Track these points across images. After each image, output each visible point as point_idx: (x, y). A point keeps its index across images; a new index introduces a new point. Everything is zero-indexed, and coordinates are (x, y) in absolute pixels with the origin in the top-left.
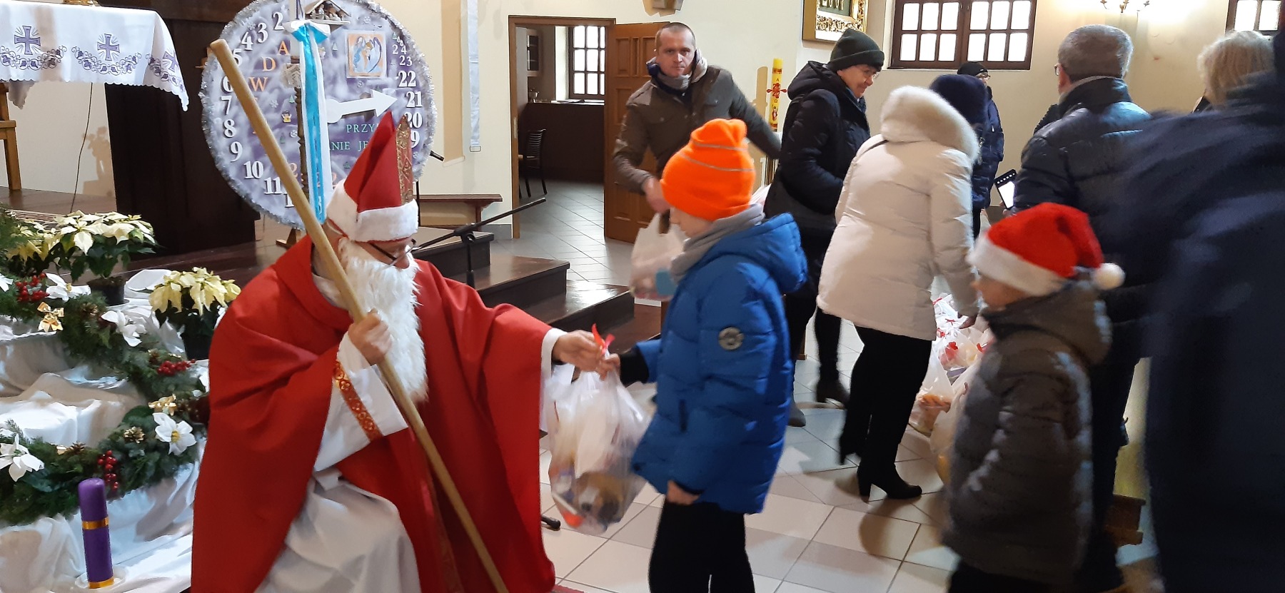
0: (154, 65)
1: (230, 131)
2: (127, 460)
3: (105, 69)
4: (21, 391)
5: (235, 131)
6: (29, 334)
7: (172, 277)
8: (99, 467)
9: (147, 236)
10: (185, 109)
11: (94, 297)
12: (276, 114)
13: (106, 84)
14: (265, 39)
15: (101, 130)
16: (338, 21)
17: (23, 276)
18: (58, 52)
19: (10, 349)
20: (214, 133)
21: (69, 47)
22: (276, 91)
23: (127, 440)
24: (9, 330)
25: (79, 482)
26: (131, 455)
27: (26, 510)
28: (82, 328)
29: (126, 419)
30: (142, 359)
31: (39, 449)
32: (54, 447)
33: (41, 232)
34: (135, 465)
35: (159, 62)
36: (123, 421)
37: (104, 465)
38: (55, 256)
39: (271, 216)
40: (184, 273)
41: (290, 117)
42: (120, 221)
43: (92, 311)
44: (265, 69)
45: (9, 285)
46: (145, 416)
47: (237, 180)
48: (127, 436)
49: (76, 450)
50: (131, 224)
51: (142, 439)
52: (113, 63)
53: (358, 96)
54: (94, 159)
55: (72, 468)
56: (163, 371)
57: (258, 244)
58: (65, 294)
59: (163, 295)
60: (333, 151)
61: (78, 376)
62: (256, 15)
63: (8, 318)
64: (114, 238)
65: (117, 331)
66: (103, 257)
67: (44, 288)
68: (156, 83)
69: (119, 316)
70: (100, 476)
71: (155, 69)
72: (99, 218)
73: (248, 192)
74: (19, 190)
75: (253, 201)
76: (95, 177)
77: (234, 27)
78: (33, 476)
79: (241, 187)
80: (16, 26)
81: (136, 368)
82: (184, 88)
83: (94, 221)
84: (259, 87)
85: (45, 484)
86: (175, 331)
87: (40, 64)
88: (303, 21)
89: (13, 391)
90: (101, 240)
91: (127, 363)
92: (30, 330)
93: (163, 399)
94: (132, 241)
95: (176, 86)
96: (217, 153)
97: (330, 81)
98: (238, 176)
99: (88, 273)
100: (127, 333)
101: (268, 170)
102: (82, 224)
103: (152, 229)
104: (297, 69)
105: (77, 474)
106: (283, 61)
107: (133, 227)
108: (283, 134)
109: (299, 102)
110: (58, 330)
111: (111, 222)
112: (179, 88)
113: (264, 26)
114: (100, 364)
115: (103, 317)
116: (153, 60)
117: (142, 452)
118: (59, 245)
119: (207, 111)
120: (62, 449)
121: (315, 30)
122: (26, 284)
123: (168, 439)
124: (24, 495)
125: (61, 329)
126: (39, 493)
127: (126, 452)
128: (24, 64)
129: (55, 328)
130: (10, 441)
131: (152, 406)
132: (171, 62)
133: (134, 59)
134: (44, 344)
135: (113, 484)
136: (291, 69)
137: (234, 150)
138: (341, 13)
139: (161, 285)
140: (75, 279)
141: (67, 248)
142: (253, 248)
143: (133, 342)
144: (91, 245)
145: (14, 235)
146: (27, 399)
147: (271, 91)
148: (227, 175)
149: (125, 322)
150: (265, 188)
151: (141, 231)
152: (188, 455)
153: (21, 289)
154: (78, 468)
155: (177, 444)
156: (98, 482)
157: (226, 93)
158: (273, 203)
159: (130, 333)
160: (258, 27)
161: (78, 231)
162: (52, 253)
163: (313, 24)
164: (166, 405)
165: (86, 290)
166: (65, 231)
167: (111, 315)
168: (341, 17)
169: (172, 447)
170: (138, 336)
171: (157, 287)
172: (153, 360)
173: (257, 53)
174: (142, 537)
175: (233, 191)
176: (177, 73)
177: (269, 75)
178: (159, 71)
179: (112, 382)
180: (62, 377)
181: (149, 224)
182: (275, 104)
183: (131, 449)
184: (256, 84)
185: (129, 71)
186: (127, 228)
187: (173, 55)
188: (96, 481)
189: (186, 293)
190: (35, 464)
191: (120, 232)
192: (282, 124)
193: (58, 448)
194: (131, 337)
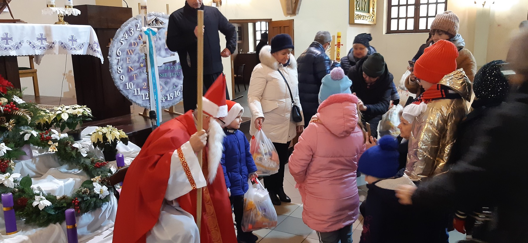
0: (90, 47)
1: (120, 71)
2: (83, 201)
3: (71, 49)
4: (42, 175)
5: (122, 71)
6: (45, 153)
7: (99, 129)
8: (73, 204)
9: (89, 113)
10: (102, 63)
11: (69, 138)
12: (137, 64)
13: (72, 55)
14: (133, 34)
15: (70, 72)
16: (161, 26)
17: (42, 131)
18: (53, 43)
19: (38, 159)
20: (114, 72)
21: (57, 40)
22: (137, 54)
23: (83, 193)
24: (37, 152)
25: (65, 210)
26: (85, 199)
27: (45, 221)
28: (65, 150)
29: (82, 185)
30: (88, 161)
31: (49, 197)
32: (56, 196)
33: (48, 113)
34: (86, 203)
35: (92, 45)
36: (81, 186)
37: (74, 203)
38: (54, 122)
39: (136, 104)
40: (103, 127)
41: (143, 65)
42: (79, 108)
43: (69, 143)
44: (133, 46)
45: (37, 134)
46: (90, 184)
47: (123, 90)
48: (83, 192)
49: (64, 198)
50: (83, 109)
51: (89, 193)
52: (75, 46)
53: (170, 55)
54: (68, 83)
55: (62, 205)
56: (96, 166)
57: (132, 115)
58: (59, 137)
59: (96, 136)
60: (160, 77)
61: (64, 169)
62: (129, 25)
63: (37, 147)
64: (76, 115)
65: (78, 151)
66: (73, 122)
67: (50, 135)
68: (91, 53)
69: (79, 145)
70: (73, 207)
71: (91, 48)
72: (70, 107)
73: (128, 94)
74: (39, 96)
75: (130, 98)
76: (68, 90)
77: (121, 30)
78: (47, 208)
79: (125, 93)
80: (37, 34)
81: (86, 165)
82: (102, 55)
83: (69, 108)
84: (131, 54)
85: (52, 211)
86: (100, 150)
87: (47, 48)
88: (147, 27)
89: (38, 175)
90: (72, 116)
91: (83, 163)
92: (45, 151)
93: (96, 177)
94: (84, 116)
95: (99, 55)
96: (115, 79)
97: (158, 50)
98: (123, 89)
99: (67, 129)
100: (82, 152)
101: (135, 86)
102: (64, 110)
103: (91, 111)
104: (145, 46)
105: (64, 207)
106: (140, 42)
107: (84, 110)
108: (141, 71)
109: (146, 59)
110: (56, 151)
111: (75, 109)
112: (100, 55)
113: (132, 30)
114: (72, 164)
115: (73, 146)
116: (90, 45)
117: (89, 198)
118: (56, 118)
119: (111, 63)
120: (58, 197)
121: (152, 30)
122: (43, 134)
123: (99, 193)
124: (44, 216)
125: (57, 151)
126: (49, 215)
127: (83, 198)
128: (41, 48)
129: (55, 150)
130: (38, 195)
131: (92, 180)
132: (97, 45)
133: (83, 44)
134: (50, 156)
135: (78, 211)
136: (144, 46)
137: (122, 79)
138: (162, 23)
139: (95, 133)
140: (62, 131)
141: (58, 119)
142: (130, 117)
143: (85, 155)
144: (68, 118)
145: (38, 115)
146: (44, 178)
147: (136, 55)
148: (119, 88)
149: (81, 147)
150: (134, 93)
151: (87, 112)
152: (107, 199)
153: (41, 136)
154: (65, 205)
155: (102, 195)
156: (73, 210)
157: (118, 56)
158: (137, 99)
159: (83, 152)
160: (130, 30)
161: (63, 112)
162: (53, 121)
163: (151, 28)
164: (98, 179)
165: (66, 135)
166: (58, 113)
167: (76, 145)
168: (162, 25)
169: (100, 196)
170: (86, 152)
171: (93, 133)
172: (92, 162)
173: (130, 40)
174: (90, 231)
175: (122, 94)
176: (99, 50)
177: (135, 48)
178: (92, 49)
179: (77, 171)
180: (58, 169)
181: (90, 109)
182: (137, 60)
183: (85, 197)
184: (129, 52)
185: (81, 49)
186: (81, 110)
187: (97, 42)
188: (72, 209)
189: (104, 136)
190: (48, 203)
191: (79, 112)
192: (140, 68)
193: (57, 197)
194: (84, 153)
